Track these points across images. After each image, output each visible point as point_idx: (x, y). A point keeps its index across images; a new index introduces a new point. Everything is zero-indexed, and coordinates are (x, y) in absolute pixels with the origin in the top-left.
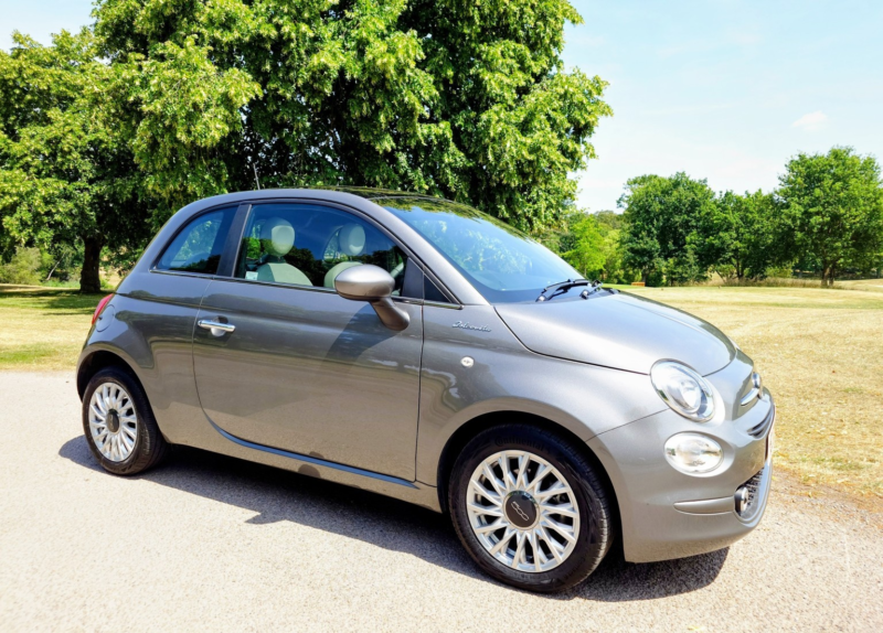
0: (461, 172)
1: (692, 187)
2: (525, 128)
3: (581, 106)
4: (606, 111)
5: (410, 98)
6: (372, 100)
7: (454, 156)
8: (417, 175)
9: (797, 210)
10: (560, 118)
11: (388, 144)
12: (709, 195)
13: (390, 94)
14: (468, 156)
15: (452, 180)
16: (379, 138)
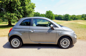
0: (23, 12)
1: (38, 13)
2: (29, 8)
3: (33, 6)
4: (35, 7)
5: (18, 4)
6: (14, 4)
7: (22, 10)
8: (18, 12)
9: (47, 15)
10: (32, 7)
11: (16, 9)
12: (40, 14)
13: (16, 4)
14: (24, 10)
15: (22, 13)
16: (15, 8)
